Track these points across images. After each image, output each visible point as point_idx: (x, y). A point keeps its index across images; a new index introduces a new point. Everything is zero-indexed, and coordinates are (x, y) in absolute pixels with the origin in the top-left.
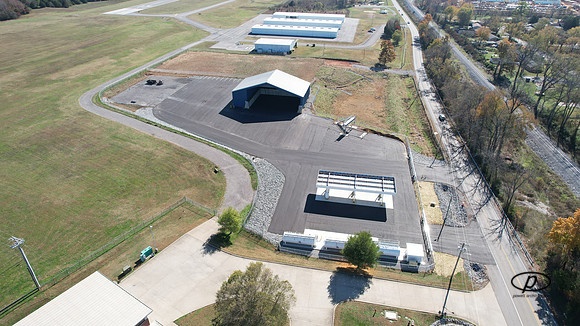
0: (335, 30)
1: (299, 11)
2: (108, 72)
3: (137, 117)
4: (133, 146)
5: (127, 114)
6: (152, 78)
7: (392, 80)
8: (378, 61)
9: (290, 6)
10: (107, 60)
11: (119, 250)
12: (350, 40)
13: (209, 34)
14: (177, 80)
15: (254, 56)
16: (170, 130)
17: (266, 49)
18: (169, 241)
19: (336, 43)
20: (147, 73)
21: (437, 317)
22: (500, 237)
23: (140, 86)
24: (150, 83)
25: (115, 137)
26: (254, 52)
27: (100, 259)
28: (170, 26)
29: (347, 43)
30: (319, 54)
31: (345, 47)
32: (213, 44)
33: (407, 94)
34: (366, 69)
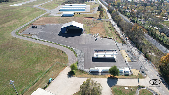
0: (84, 9)
1: (72, 4)
2: (18, 24)
3: (32, 38)
4: (34, 47)
5: (29, 37)
6: (33, 26)
7: (104, 22)
8: (99, 17)
9: (69, 2)
10: (16, 21)
11: (41, 80)
12: (89, 11)
13: (47, 11)
14: (42, 26)
15: (63, 17)
16: (45, 41)
17: (66, 15)
18: (56, 75)
19: (86, 12)
20: (31, 24)
21: (138, 87)
22: (146, 63)
23: (30, 28)
24: (33, 27)
25: (27, 45)
26: (62, 16)
27: (36, 84)
28: (33, 9)
29: (89, 12)
30: (82, 16)
31: (88, 13)
32: (49, 14)
33: (109, 26)
34: (96, 19)
